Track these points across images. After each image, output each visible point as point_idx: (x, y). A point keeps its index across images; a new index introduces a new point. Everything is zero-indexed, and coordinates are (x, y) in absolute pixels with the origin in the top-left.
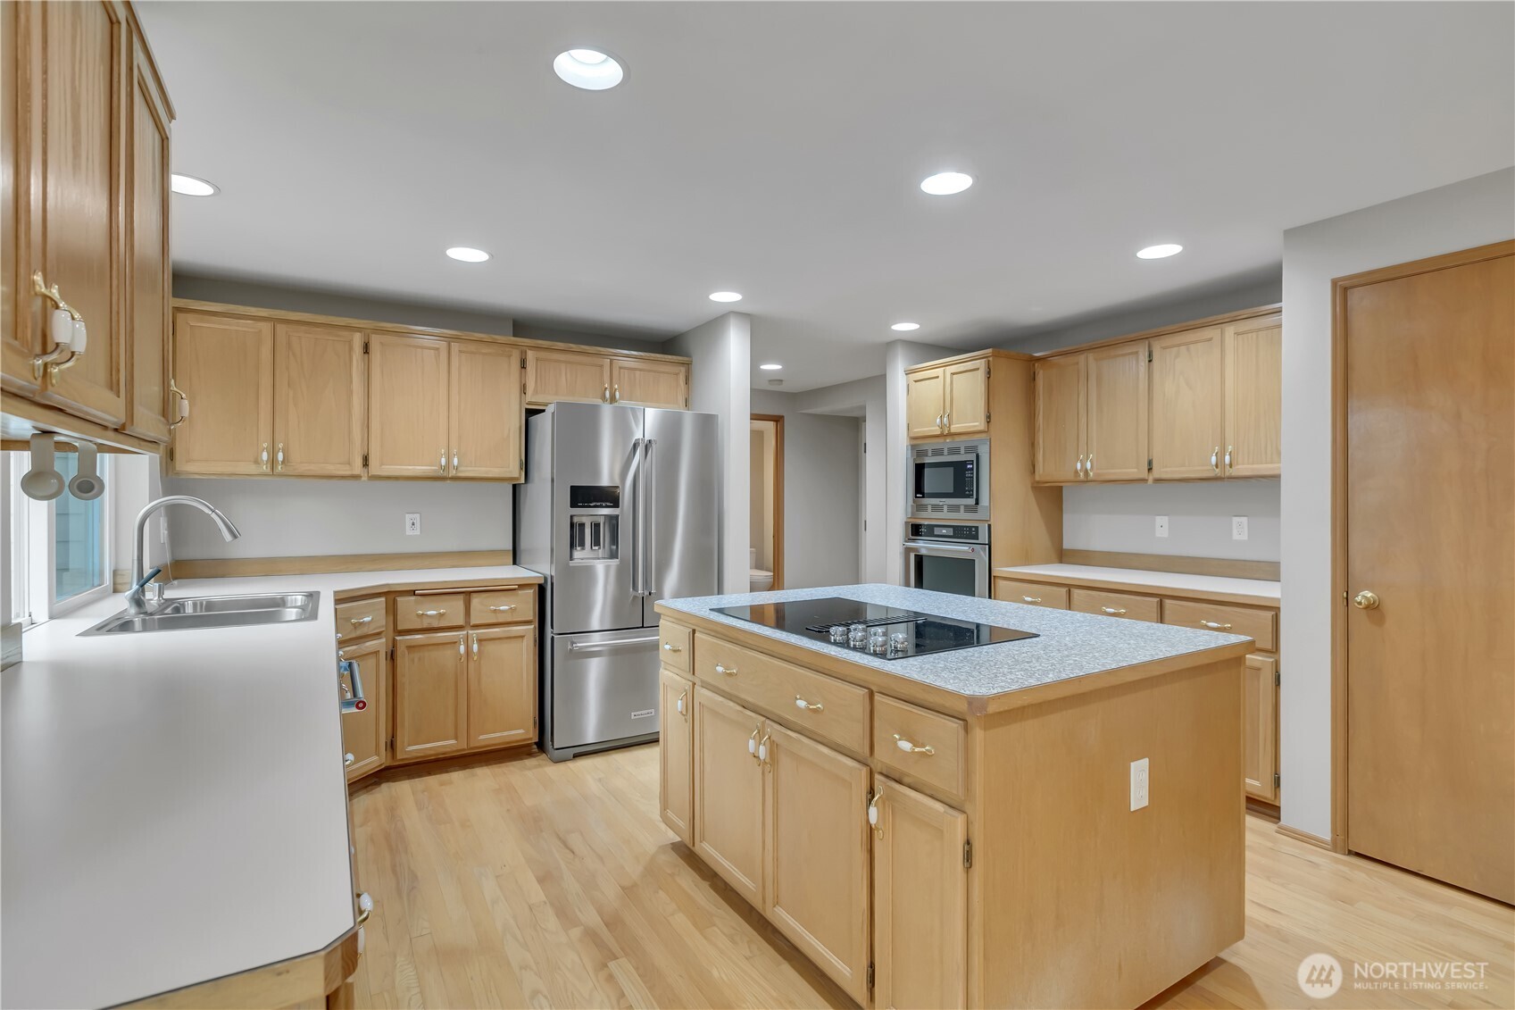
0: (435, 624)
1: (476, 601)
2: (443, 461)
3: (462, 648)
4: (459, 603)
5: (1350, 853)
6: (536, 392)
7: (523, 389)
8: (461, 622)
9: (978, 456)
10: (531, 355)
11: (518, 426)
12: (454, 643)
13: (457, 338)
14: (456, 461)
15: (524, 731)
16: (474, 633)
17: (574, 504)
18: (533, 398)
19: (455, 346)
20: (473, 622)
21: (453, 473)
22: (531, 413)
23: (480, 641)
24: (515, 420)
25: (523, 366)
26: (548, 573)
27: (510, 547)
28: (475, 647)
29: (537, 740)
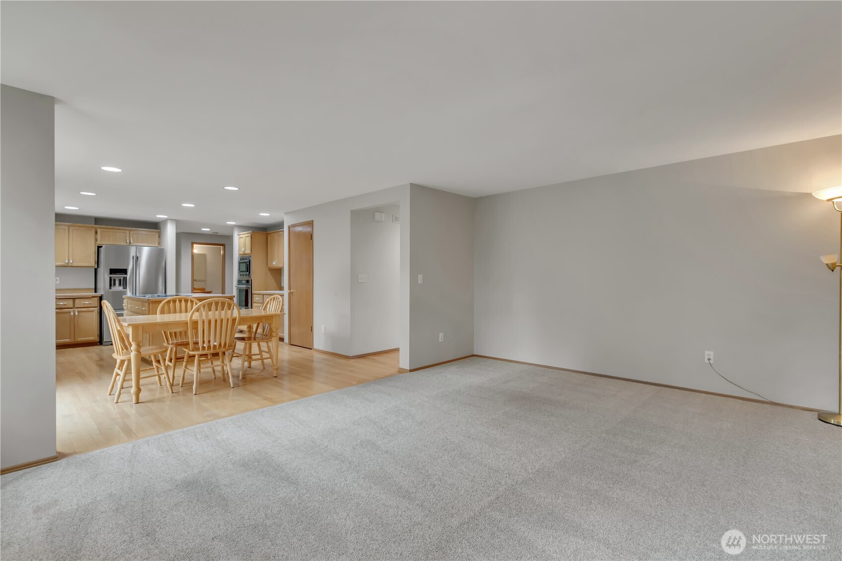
0: (63, 307)
1: (77, 301)
2: (67, 261)
3: (72, 314)
4: (71, 302)
5: (291, 345)
6: (101, 241)
7: (96, 240)
8: (71, 306)
9: (250, 260)
10: (99, 231)
11: (94, 251)
12: (70, 312)
13: (72, 226)
14: (71, 261)
15: (95, 338)
16: (76, 310)
17: (111, 273)
18: (99, 243)
19: (71, 228)
20: (76, 306)
21: (70, 265)
22: (99, 247)
23: (78, 312)
24: (93, 249)
25: (96, 233)
26: (102, 293)
27: (94, 287)
28: (77, 313)
29: (99, 340)
